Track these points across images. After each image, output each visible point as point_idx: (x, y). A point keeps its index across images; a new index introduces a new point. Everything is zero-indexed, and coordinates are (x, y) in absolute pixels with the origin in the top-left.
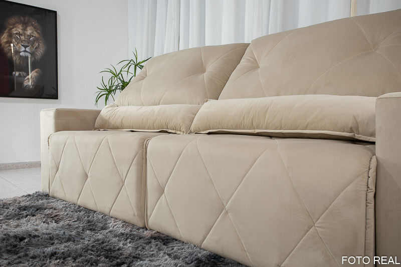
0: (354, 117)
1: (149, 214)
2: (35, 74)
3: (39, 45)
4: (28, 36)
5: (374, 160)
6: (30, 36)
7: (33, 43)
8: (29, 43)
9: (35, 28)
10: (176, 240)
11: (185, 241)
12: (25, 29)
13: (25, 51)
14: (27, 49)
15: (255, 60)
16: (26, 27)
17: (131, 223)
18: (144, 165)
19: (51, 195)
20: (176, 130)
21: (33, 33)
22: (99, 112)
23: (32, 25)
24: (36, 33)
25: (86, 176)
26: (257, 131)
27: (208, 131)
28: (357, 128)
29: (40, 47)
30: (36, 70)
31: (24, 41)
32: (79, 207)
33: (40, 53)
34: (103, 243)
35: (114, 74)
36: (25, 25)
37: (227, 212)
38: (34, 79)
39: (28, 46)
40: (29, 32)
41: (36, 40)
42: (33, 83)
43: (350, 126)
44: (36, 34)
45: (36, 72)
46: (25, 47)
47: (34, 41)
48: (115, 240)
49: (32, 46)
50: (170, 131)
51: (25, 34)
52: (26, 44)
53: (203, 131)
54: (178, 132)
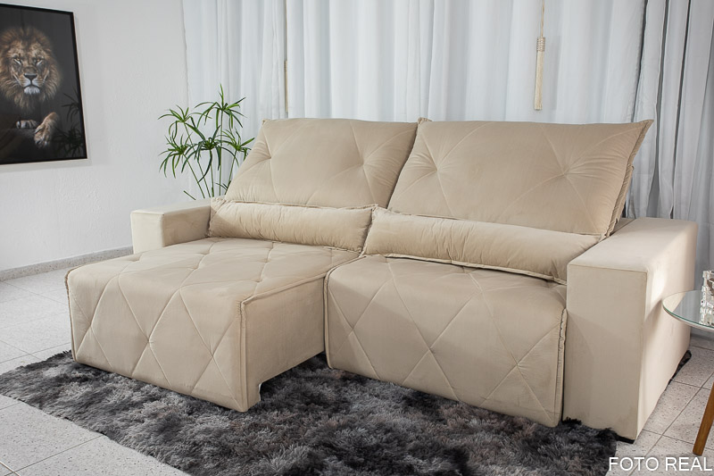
0: (552, 262)
2: (50, 121)
3: (51, 72)
4: (33, 59)
5: (565, 314)
6: (36, 59)
7: (42, 71)
8: (35, 72)
9: (42, 45)
11: (382, 380)
12: (27, 49)
13: (31, 85)
14: (34, 82)
15: (431, 158)
16: (30, 44)
21: (39, 53)
23: (38, 40)
24: (45, 53)
29: (53, 75)
30: (51, 115)
31: (28, 68)
33: (53, 86)
35: (180, 118)
36: (28, 41)
38: (49, 130)
39: (35, 77)
40: (34, 53)
41: (46, 64)
42: (47, 137)
43: (549, 269)
44: (44, 55)
45: (51, 118)
46: (31, 78)
47: (43, 66)
49: (41, 75)
51: (28, 56)
52: (32, 74)
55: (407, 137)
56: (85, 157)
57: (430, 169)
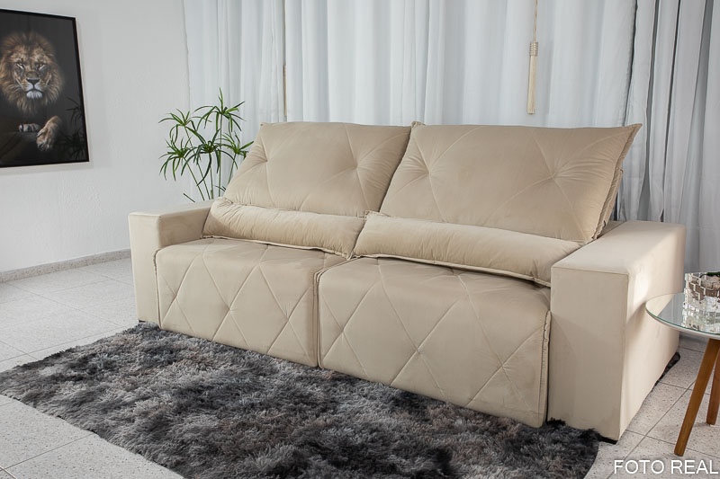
0: (534, 262)
1: (323, 353)
2: (52, 125)
3: (53, 77)
4: (36, 64)
5: (549, 316)
6: (38, 64)
7: (45, 75)
8: (37, 76)
9: (44, 50)
10: (360, 379)
11: (371, 380)
12: (30, 54)
13: (34, 90)
14: (37, 86)
15: (423, 161)
16: (32, 49)
17: (301, 362)
18: (316, 301)
19: (162, 327)
20: (334, 250)
21: (42, 58)
22: (208, 211)
23: (41, 45)
24: (47, 58)
25: (227, 309)
26: (437, 262)
27: (378, 255)
28: (536, 273)
29: (56, 79)
30: (53, 118)
31: (31, 72)
32: (219, 344)
33: (55, 91)
34: (288, 389)
35: (181, 122)
36: (30, 46)
37: (419, 353)
38: (51, 133)
39: (37, 81)
40: (36, 57)
41: (49, 68)
42: (50, 140)
43: (530, 270)
44: (47, 60)
45: (53, 121)
46: (34, 82)
47: (46, 70)
48: (299, 385)
49: (43, 80)
50: (326, 250)
51: (31, 61)
52: (35, 78)
53: (371, 254)
54: (338, 253)
56: (87, 160)
57: (422, 172)
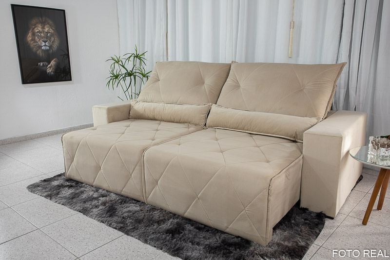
0: (295, 132)
2: (54, 63)
3: (54, 39)
4: (46, 33)
6: (47, 33)
7: (51, 38)
8: (47, 39)
9: (50, 26)
12: (43, 28)
13: (45, 45)
14: (47, 44)
15: (237, 81)
16: (44, 25)
21: (49, 30)
23: (48, 24)
27: (217, 128)
28: (297, 137)
29: (56, 40)
31: (44, 37)
35: (116, 61)
36: (43, 24)
38: (54, 67)
39: (47, 41)
40: (46, 30)
41: (52, 35)
42: (53, 70)
44: (51, 31)
45: (55, 61)
46: (45, 42)
47: (51, 36)
49: (50, 40)
51: (44, 31)
52: (46, 40)
53: (214, 127)
55: (226, 70)
56: (71, 80)
57: (237, 86)
